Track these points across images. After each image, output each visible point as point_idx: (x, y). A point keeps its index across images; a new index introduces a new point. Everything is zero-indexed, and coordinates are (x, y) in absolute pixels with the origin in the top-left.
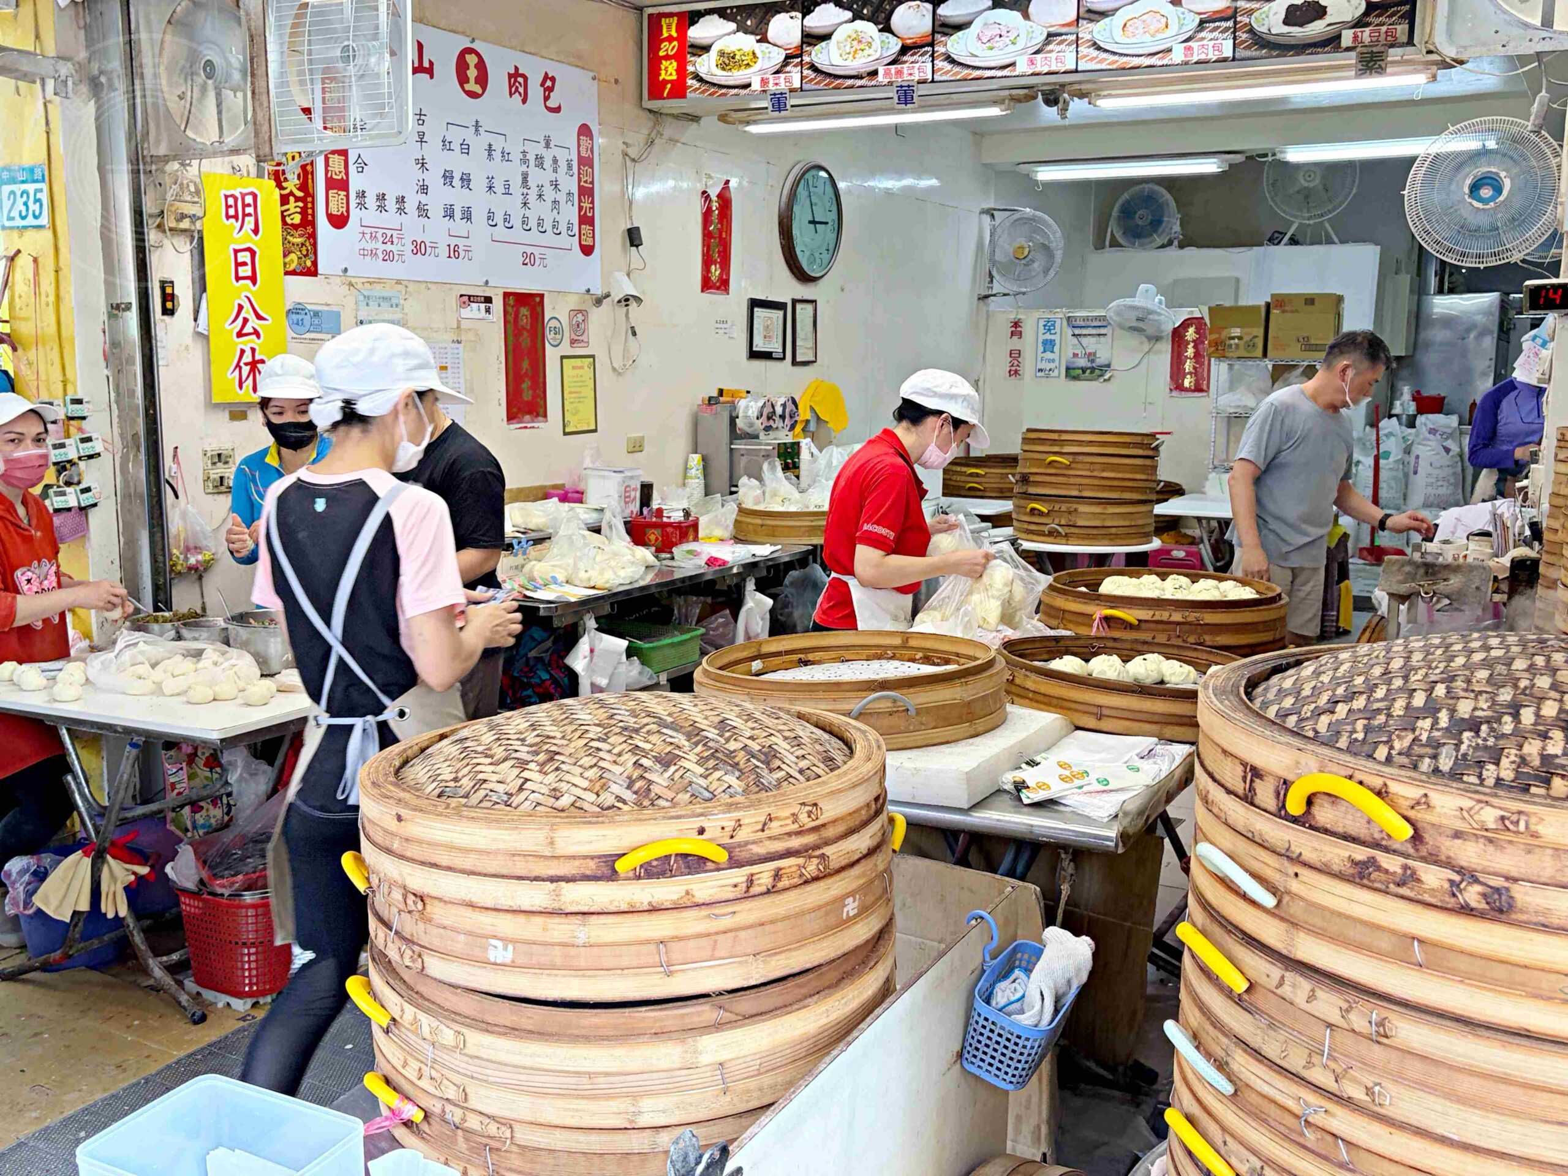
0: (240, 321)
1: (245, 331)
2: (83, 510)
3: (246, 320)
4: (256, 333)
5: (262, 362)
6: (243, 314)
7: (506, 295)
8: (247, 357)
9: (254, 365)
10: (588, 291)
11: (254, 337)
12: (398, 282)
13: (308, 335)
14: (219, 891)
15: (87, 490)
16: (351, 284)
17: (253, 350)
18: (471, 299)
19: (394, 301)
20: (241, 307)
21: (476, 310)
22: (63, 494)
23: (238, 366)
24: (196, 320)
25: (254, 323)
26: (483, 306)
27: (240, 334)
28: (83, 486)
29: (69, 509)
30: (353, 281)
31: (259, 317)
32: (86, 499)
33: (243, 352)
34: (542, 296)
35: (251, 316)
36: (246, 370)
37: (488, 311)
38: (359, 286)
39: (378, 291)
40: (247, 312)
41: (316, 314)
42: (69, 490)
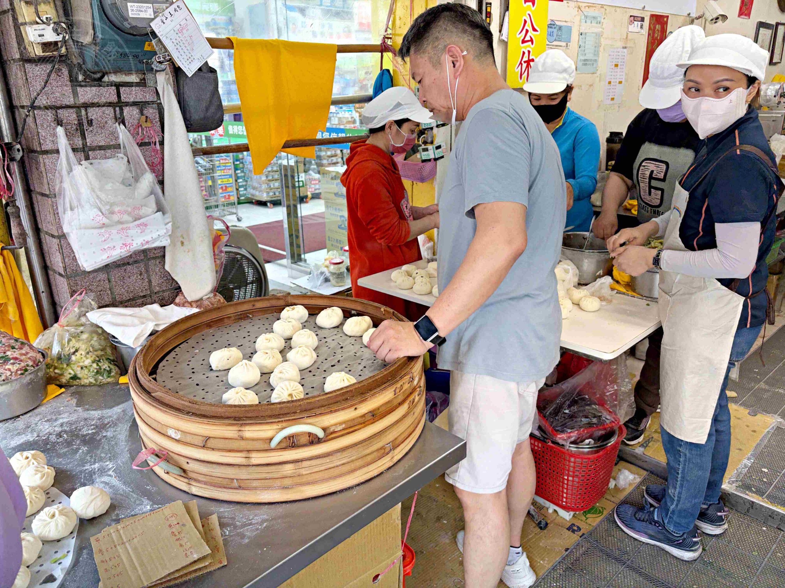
0: (524, 31)
1: (526, 39)
2: (436, 160)
3: (527, 31)
4: (532, 40)
5: (533, 60)
6: (526, 27)
7: (652, 16)
8: (526, 58)
9: (528, 62)
10: (689, 14)
11: (530, 43)
12: (602, 6)
13: (555, 43)
14: (561, 442)
15: (439, 147)
16: (579, 8)
17: (529, 52)
18: (634, 18)
19: (599, 19)
20: (525, 22)
21: (635, 27)
22: (426, 150)
23: (521, 63)
24: (500, 31)
25: (531, 33)
26: (639, 23)
27: (524, 42)
28: (436, 144)
29: (430, 160)
30: (581, 4)
31: (534, 30)
32: (439, 153)
33: (524, 53)
34: (668, 17)
35: (530, 29)
36: (525, 65)
37: (641, 27)
38: (583, 9)
39: (591, 12)
40: (528, 26)
41: (560, 28)
42: (430, 147)
